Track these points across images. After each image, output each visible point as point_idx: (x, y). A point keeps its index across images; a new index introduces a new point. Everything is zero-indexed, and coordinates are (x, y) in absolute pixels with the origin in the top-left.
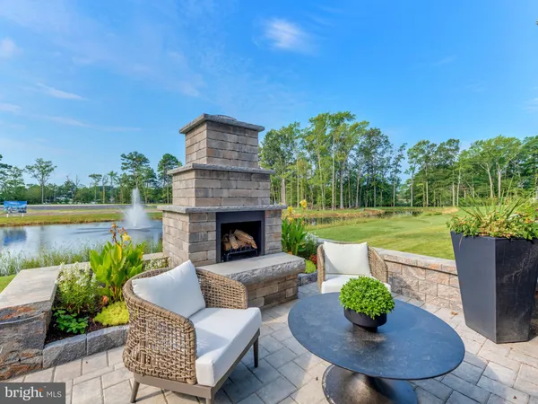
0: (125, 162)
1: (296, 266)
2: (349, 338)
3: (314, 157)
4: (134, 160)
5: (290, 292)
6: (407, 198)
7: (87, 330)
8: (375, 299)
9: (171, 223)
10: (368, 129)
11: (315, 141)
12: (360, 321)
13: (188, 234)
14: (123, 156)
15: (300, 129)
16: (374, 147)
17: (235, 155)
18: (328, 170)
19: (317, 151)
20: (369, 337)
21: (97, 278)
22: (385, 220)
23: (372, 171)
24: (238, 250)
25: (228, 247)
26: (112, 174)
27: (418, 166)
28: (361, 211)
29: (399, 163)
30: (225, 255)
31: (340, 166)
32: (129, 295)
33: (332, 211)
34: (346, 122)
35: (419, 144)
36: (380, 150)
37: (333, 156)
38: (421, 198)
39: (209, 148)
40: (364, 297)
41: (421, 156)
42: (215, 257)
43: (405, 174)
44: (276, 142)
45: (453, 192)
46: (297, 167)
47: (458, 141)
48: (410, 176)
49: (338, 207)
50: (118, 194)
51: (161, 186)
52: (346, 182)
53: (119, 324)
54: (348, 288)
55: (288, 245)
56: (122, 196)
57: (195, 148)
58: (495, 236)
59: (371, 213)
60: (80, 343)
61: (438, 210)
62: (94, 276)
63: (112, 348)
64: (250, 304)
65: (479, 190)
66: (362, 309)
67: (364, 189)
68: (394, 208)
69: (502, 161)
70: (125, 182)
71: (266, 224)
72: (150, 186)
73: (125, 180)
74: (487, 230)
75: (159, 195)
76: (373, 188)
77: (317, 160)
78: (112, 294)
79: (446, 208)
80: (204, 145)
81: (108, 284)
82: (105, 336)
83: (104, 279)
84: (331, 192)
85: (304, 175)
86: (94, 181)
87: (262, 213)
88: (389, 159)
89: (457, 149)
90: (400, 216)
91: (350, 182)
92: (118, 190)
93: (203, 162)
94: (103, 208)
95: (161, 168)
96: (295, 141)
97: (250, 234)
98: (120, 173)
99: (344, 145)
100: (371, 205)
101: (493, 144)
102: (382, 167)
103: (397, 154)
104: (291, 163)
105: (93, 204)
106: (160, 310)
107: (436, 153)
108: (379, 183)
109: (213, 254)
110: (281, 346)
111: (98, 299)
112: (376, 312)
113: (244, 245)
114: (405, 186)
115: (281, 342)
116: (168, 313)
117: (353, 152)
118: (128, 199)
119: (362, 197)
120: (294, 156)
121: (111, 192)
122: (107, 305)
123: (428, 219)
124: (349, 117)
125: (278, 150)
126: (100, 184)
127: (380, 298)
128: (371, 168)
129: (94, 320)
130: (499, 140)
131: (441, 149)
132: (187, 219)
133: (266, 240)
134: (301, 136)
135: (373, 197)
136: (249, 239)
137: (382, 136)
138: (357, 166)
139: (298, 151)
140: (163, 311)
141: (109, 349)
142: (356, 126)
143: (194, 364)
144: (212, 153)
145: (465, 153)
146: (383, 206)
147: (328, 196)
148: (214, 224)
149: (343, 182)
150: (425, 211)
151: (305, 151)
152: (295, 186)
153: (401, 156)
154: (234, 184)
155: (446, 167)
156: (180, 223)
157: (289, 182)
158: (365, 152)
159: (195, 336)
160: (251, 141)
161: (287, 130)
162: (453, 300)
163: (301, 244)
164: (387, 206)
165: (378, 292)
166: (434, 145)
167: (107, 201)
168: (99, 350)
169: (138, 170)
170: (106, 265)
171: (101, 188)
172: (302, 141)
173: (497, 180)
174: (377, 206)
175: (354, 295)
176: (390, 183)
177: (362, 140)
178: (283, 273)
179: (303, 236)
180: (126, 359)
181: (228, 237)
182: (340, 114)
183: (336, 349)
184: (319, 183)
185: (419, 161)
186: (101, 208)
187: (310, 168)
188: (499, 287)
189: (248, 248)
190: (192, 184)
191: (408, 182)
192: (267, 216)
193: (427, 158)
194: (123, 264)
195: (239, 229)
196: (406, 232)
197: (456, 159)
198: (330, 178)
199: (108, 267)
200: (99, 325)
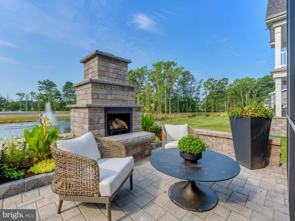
0: (41, 85)
1: (150, 137)
2: (184, 166)
3: (155, 85)
4: (46, 85)
5: (147, 152)
6: (203, 108)
7: (24, 177)
8: (196, 145)
9: (76, 114)
10: (183, 71)
11: (156, 77)
12: (189, 157)
13: (88, 120)
14: (40, 82)
15: (147, 69)
16: (187, 81)
17: (115, 76)
18: (163, 92)
19: (157, 82)
20: (194, 165)
21: (29, 146)
22: (193, 119)
23: (186, 94)
24: (117, 129)
25: (111, 128)
26: (32, 93)
27: (208, 91)
28: (180, 114)
29: (199, 90)
30: (110, 132)
31: (169, 91)
32: (55, 149)
33: (165, 115)
34: (172, 67)
35: (209, 80)
36: (189, 82)
37: (165, 85)
38: (210, 108)
39: (100, 71)
40: (191, 145)
41: (210, 86)
42: (104, 133)
43: (202, 95)
44: (134, 77)
45: (225, 105)
46: (146, 91)
47: (227, 79)
48: (205, 97)
49: (168, 112)
50: (36, 105)
51: (65, 101)
52: (173, 99)
53: (46, 173)
54: (182, 141)
55: (144, 128)
56: (39, 106)
57: (90, 71)
58: (250, 116)
59: (185, 116)
60: (20, 184)
61: (218, 114)
62: (27, 145)
63: (41, 186)
64: (127, 155)
65: (237, 104)
66: (190, 150)
67: (181, 103)
68: (197, 113)
69: (248, 89)
70: (41, 98)
71: (133, 115)
72: (58, 100)
73: (41, 97)
74: (247, 114)
75: (63, 106)
76: (186, 103)
77: (157, 88)
78: (40, 156)
79: (222, 113)
80: (96, 69)
81: (37, 150)
82: (37, 179)
83: (34, 147)
84: (164, 104)
85: (150, 95)
86: (20, 98)
87: (131, 109)
88: (194, 87)
89: (227, 83)
90: (200, 117)
91: (174, 99)
92: (36, 103)
93: (96, 78)
94: (27, 113)
95: (65, 90)
96: (145, 76)
97: (124, 121)
98: (38, 93)
99: (171, 79)
100: (185, 111)
101: (244, 81)
102: (191, 91)
103: (198, 85)
104: (143, 89)
105: (19, 111)
106: (76, 156)
107: (217, 85)
108: (189, 100)
109: (103, 131)
110: (144, 178)
111: (30, 159)
112: (197, 152)
113: (120, 127)
114: (202, 102)
115: (144, 177)
116: (81, 157)
117: (175, 83)
118: (43, 108)
119: (181, 107)
120: (144, 85)
121: (31, 104)
122: (37, 163)
123: (214, 118)
124: (174, 64)
125: (135, 81)
126: (24, 99)
127: (199, 145)
128: (185, 92)
129: (28, 171)
130: (247, 79)
131: (219, 83)
132: (87, 111)
133: (133, 124)
134: (148, 74)
135: (186, 107)
136: (124, 123)
137: (191, 75)
138: (178, 91)
139: (147, 82)
140: (78, 156)
141: (39, 187)
142: (178, 69)
143: (98, 185)
144: (101, 73)
145: (231, 85)
146: (191, 112)
147: (163, 107)
148: (103, 114)
149: (170, 99)
150: (212, 114)
151: (150, 82)
152: (145, 101)
153: (200, 86)
154: (114, 92)
155: (222, 92)
156: (82, 114)
157: (141, 99)
158: (182, 83)
159: (98, 169)
160: (124, 68)
161: (139, 70)
162: (230, 151)
163: (152, 127)
164: (194, 112)
165: (198, 142)
166: (216, 81)
167: (29, 109)
168: (33, 188)
169: (49, 91)
170: (36, 138)
171: (24, 102)
172: (149, 76)
173: (245, 99)
174: (189, 112)
175: (186, 144)
176: (194, 100)
177: (181, 77)
178: (144, 140)
179: (152, 123)
180: (54, 188)
181: (111, 122)
182: (169, 62)
183: (178, 171)
184: (158, 100)
185: (209, 89)
186: (24, 114)
187: (153, 91)
188: (252, 142)
189: (123, 128)
190: (90, 91)
191: (204, 99)
192: (133, 111)
193: (213, 87)
194: (46, 138)
195: (118, 118)
196: (204, 124)
197: (227, 88)
198: (164, 97)
199: (37, 140)
200: (33, 174)
